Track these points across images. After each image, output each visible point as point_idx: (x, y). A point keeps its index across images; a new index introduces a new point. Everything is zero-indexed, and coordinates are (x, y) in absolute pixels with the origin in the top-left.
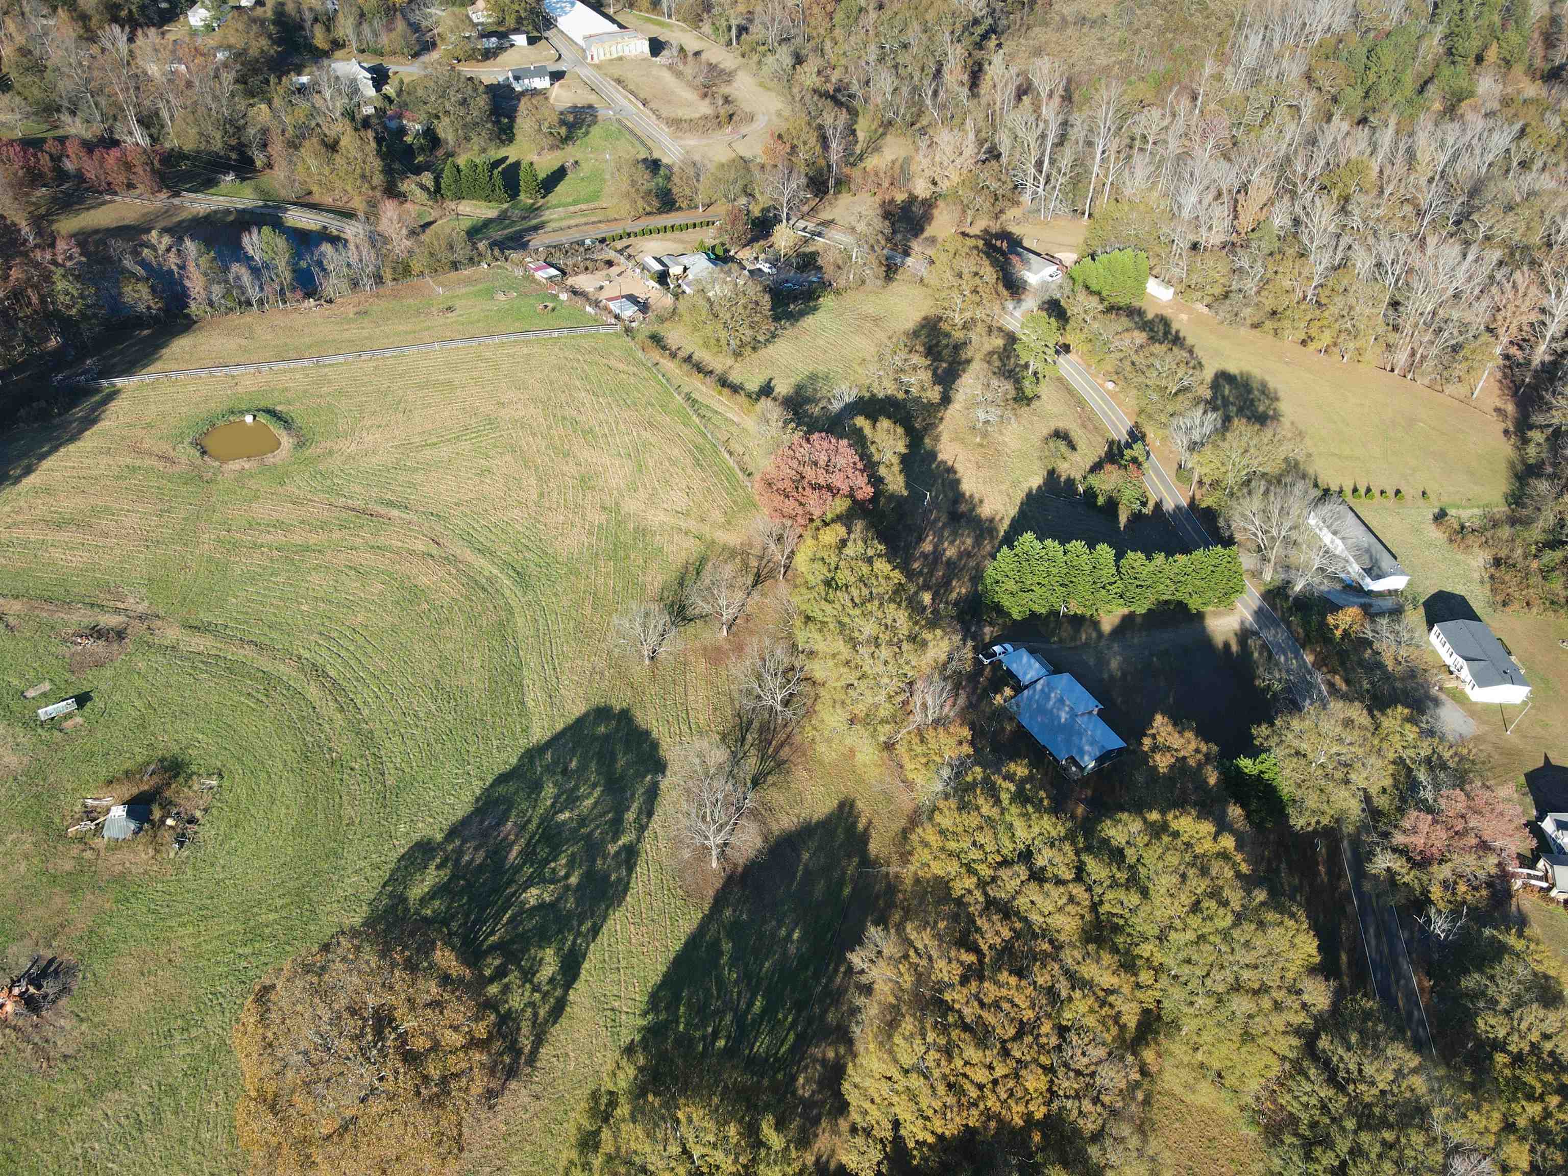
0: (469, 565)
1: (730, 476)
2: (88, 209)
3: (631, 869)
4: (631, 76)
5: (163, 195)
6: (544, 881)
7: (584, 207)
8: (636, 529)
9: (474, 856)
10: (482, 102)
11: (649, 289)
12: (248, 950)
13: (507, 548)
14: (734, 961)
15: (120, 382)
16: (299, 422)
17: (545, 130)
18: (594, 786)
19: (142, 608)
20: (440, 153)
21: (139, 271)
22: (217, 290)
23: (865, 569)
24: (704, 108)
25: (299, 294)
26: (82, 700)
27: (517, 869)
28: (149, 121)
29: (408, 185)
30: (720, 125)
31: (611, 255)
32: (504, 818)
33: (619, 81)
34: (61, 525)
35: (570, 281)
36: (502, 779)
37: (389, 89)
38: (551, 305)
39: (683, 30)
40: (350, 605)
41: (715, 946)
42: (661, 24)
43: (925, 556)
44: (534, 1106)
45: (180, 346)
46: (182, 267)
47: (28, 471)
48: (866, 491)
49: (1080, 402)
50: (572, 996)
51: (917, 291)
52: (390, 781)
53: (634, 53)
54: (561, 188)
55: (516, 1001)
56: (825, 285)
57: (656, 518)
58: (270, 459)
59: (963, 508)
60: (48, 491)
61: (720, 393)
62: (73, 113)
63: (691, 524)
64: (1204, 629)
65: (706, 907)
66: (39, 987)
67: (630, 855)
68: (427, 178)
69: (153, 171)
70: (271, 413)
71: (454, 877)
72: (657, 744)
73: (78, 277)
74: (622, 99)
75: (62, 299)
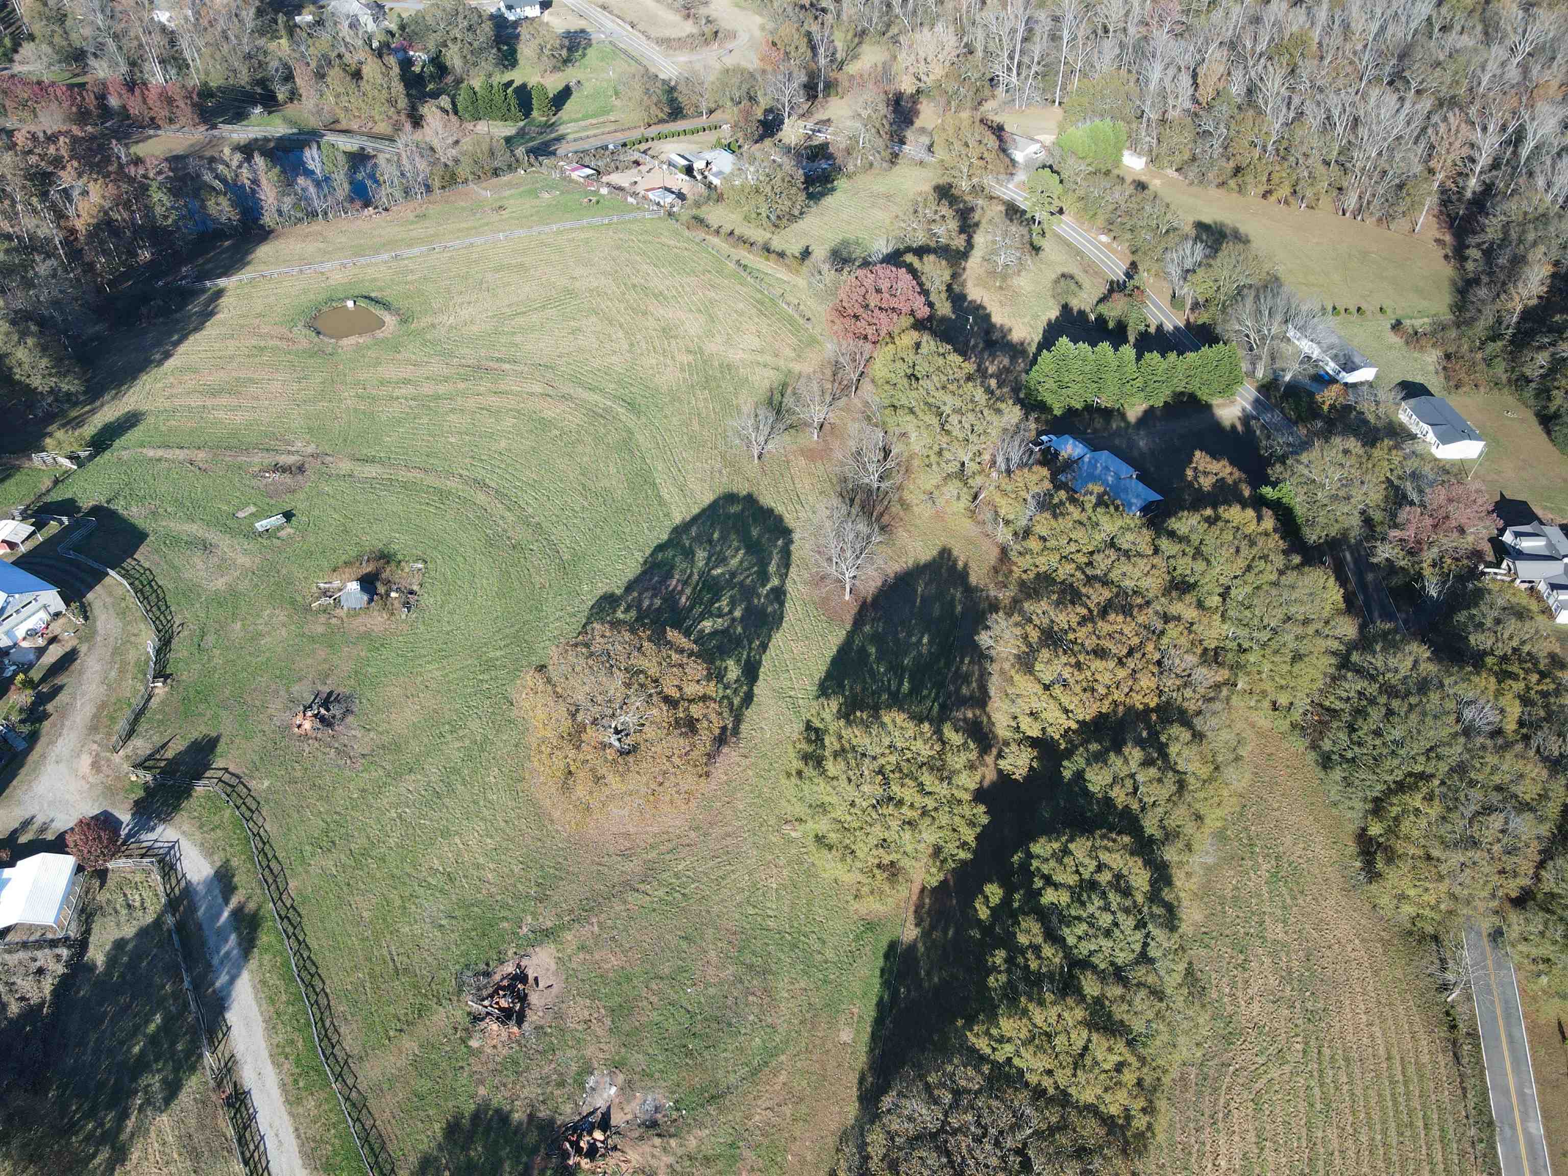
0: (584, 400)
1: (791, 321)
2: (137, 142)
3: (782, 604)
5: (203, 128)
6: (711, 615)
7: (594, 121)
8: (721, 365)
9: (651, 601)
10: (487, 28)
11: (680, 181)
12: (486, 677)
13: (613, 386)
14: (879, 660)
15: (222, 282)
16: (395, 304)
17: (547, 53)
18: (737, 550)
19: (311, 449)
20: (449, 79)
21: (218, 185)
22: (288, 201)
23: (941, 361)
24: (689, 28)
25: (358, 204)
26: (288, 516)
27: (690, 609)
29: (429, 108)
30: (707, 42)
31: (636, 156)
32: (669, 576)
33: (604, 8)
34: (214, 393)
35: (606, 178)
36: (660, 548)
38: (594, 199)
40: (491, 436)
41: (863, 650)
44: (747, 762)
45: (263, 251)
46: (255, 182)
47: (167, 355)
48: (923, 312)
49: (1079, 253)
50: (756, 690)
51: (918, 172)
52: (566, 556)
54: (569, 106)
56: (838, 170)
57: (735, 356)
58: (379, 334)
59: (996, 336)
61: (768, 259)
62: (98, 57)
63: (768, 358)
65: (848, 627)
66: (328, 710)
67: (779, 594)
68: (445, 101)
69: (194, 105)
70: (368, 298)
72: (780, 519)
73: (169, 190)
74: (609, 23)
75: (159, 210)
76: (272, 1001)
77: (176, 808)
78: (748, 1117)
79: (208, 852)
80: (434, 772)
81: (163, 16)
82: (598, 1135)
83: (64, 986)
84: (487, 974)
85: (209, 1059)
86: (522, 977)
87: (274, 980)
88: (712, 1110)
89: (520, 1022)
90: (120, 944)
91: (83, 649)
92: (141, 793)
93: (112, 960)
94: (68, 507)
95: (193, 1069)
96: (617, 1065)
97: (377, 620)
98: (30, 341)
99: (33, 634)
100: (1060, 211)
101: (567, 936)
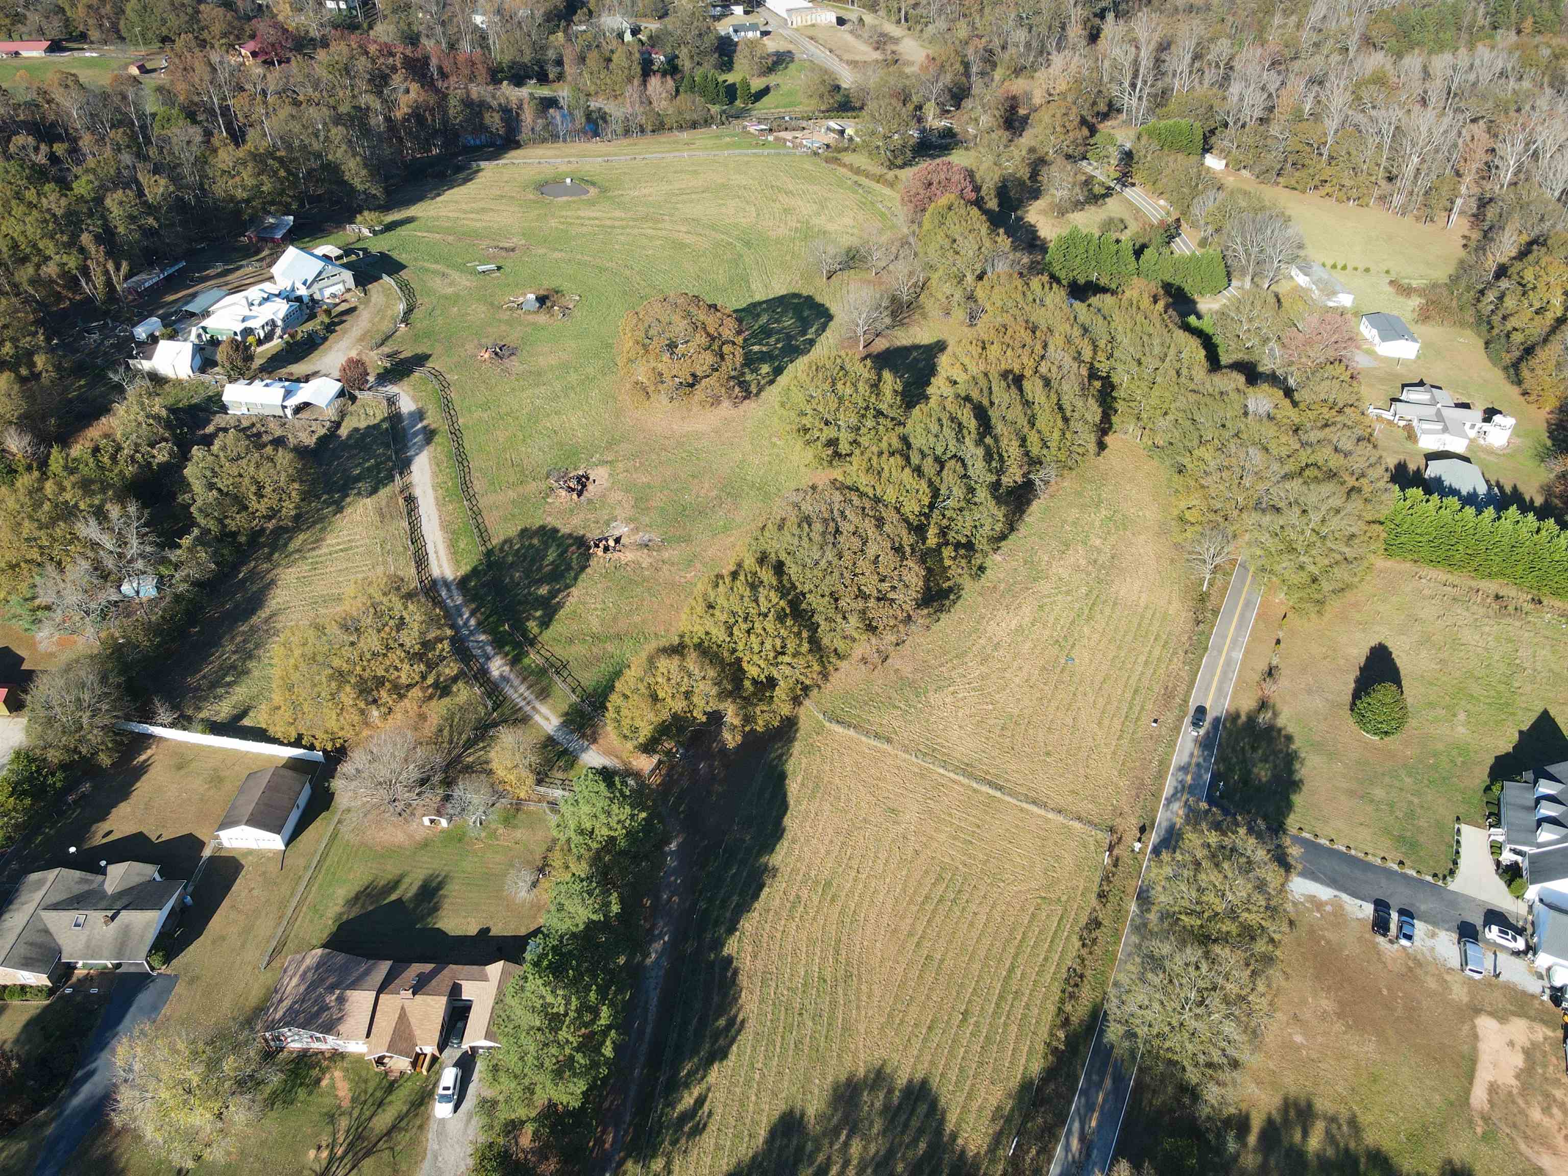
0: (715, 238)
1: (882, 215)
3: (812, 346)
4: (820, 36)
6: (761, 344)
8: (819, 231)
13: (737, 233)
15: (483, 164)
16: (600, 184)
17: (756, 64)
18: (790, 319)
19: (522, 242)
22: (539, 123)
24: (876, 56)
25: (589, 134)
26: (499, 268)
30: (888, 66)
31: (804, 125)
33: (812, 38)
35: (775, 134)
36: (738, 310)
37: (642, 37)
38: (761, 142)
39: (862, 13)
40: (643, 248)
42: (846, 9)
44: (759, 409)
45: (515, 153)
46: (520, 110)
47: (439, 195)
49: (1137, 209)
50: (779, 379)
53: (824, 22)
54: (765, 99)
55: (749, 378)
56: (958, 143)
57: (832, 227)
58: (584, 197)
59: (1037, 242)
61: (879, 183)
63: (855, 232)
64: (1197, 306)
66: (500, 350)
67: (812, 341)
69: (485, 72)
70: (583, 180)
72: (827, 309)
74: (814, 49)
75: (452, 112)
76: (438, 465)
77: (401, 380)
79: (414, 398)
80: (558, 386)
81: (478, 19)
83: (322, 440)
84: (566, 472)
85: (398, 481)
86: (586, 477)
87: (442, 457)
88: (683, 545)
89: (579, 495)
90: (356, 430)
91: (361, 307)
92: (382, 369)
93: (350, 436)
94: (366, 250)
95: (389, 483)
96: (632, 520)
97: (542, 318)
98: (358, 159)
99: (334, 296)
100: (1133, 185)
101: (620, 465)
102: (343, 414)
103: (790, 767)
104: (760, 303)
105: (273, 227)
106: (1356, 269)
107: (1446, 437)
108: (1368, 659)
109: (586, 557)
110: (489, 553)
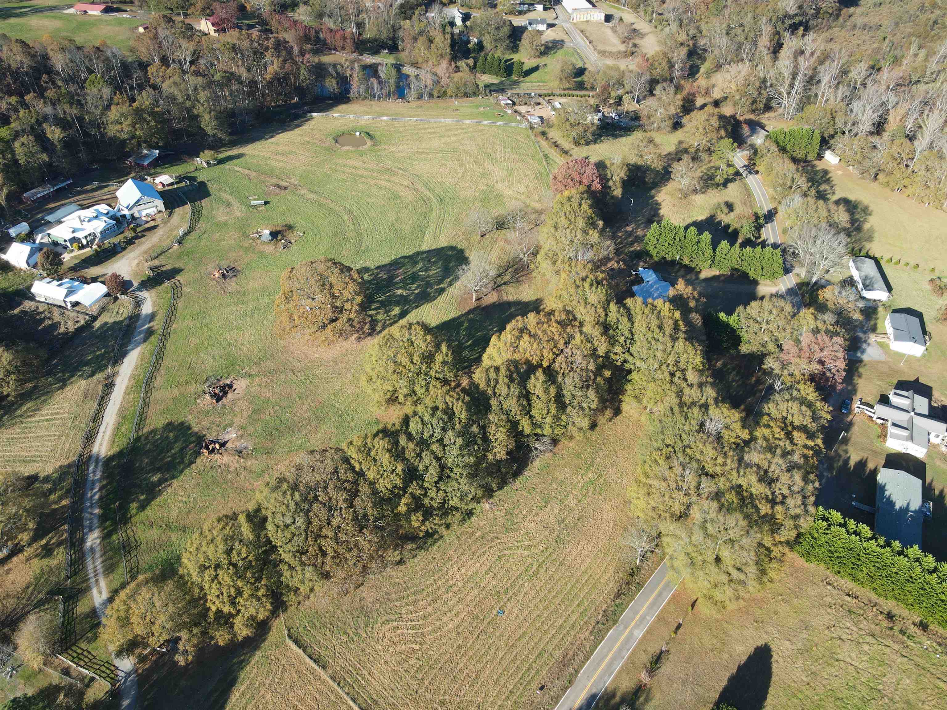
0: (422, 193)
2: (324, 55)
3: (440, 294)
4: (590, 30)
5: (355, 54)
6: (405, 289)
8: (497, 195)
9: (383, 275)
11: (550, 115)
13: (440, 190)
14: (466, 329)
15: (315, 115)
16: (377, 138)
17: (534, 47)
18: (438, 268)
19: (296, 182)
20: (482, 53)
21: (334, 73)
22: (363, 87)
24: (621, 48)
25: (396, 96)
26: (266, 203)
27: (397, 283)
28: (360, 25)
29: (462, 64)
30: (626, 56)
31: (541, 101)
32: (400, 268)
33: (582, 31)
34: (277, 154)
35: (516, 107)
36: (404, 257)
37: (468, 23)
38: (502, 114)
39: (629, 13)
40: (370, 196)
41: (461, 323)
42: (619, 9)
43: (626, 232)
45: (342, 107)
46: (351, 76)
47: (272, 137)
48: (597, 186)
49: (749, 194)
50: (400, 321)
52: (362, 248)
53: (596, 19)
54: (533, 75)
55: (380, 317)
56: (640, 126)
57: (508, 192)
58: (361, 148)
60: (277, 144)
61: (561, 156)
62: (330, 17)
63: (522, 197)
64: (755, 288)
65: (464, 312)
66: (228, 273)
67: (442, 290)
68: (471, 62)
69: (354, 42)
70: (368, 133)
71: (373, 280)
73: (310, 71)
74: (580, 39)
76: (142, 360)
77: (154, 287)
78: (276, 465)
79: (154, 304)
80: (250, 306)
82: (217, 446)
83: (80, 329)
84: (219, 380)
85: (109, 370)
86: (230, 386)
87: (147, 353)
88: (264, 456)
89: (218, 400)
90: (106, 323)
91: (161, 226)
92: (146, 278)
93: (99, 328)
94: (194, 179)
95: (102, 371)
96: (242, 428)
97: (270, 249)
98: (213, 113)
99: (148, 215)
100: (757, 172)
101: (257, 379)
102: (103, 310)
103: (242, 675)
104: (423, 253)
105: (146, 156)
106: (907, 264)
107: (909, 444)
108: (750, 658)
109: (198, 454)
110: (138, 439)
